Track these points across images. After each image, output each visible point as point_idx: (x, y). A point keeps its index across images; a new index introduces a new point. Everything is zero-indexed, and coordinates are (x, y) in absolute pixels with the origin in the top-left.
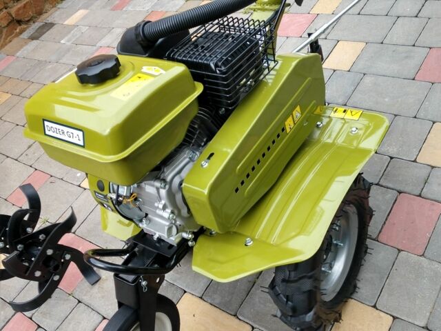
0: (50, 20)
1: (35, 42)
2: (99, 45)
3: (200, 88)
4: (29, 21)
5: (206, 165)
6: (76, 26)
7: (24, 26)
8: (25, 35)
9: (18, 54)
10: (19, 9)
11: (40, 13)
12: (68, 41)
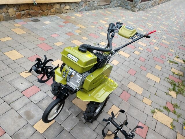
0: (39, 19)
1: (33, 23)
2: (55, 32)
3: (97, 62)
4: (32, 16)
5: (91, 76)
6: (47, 25)
7: (30, 16)
8: (30, 19)
9: (28, 23)
10: (32, 12)
11: (36, 16)
12: (45, 27)
